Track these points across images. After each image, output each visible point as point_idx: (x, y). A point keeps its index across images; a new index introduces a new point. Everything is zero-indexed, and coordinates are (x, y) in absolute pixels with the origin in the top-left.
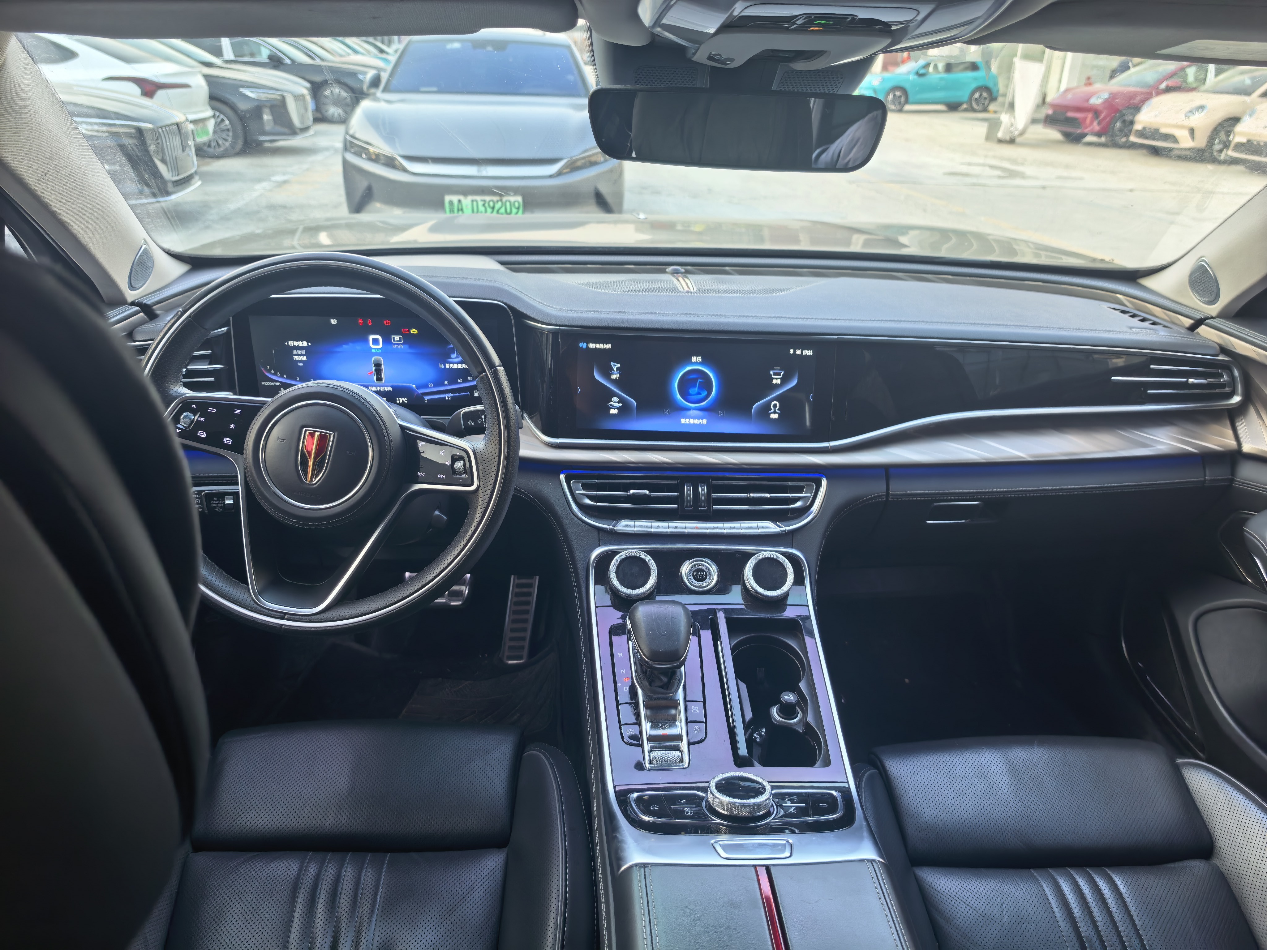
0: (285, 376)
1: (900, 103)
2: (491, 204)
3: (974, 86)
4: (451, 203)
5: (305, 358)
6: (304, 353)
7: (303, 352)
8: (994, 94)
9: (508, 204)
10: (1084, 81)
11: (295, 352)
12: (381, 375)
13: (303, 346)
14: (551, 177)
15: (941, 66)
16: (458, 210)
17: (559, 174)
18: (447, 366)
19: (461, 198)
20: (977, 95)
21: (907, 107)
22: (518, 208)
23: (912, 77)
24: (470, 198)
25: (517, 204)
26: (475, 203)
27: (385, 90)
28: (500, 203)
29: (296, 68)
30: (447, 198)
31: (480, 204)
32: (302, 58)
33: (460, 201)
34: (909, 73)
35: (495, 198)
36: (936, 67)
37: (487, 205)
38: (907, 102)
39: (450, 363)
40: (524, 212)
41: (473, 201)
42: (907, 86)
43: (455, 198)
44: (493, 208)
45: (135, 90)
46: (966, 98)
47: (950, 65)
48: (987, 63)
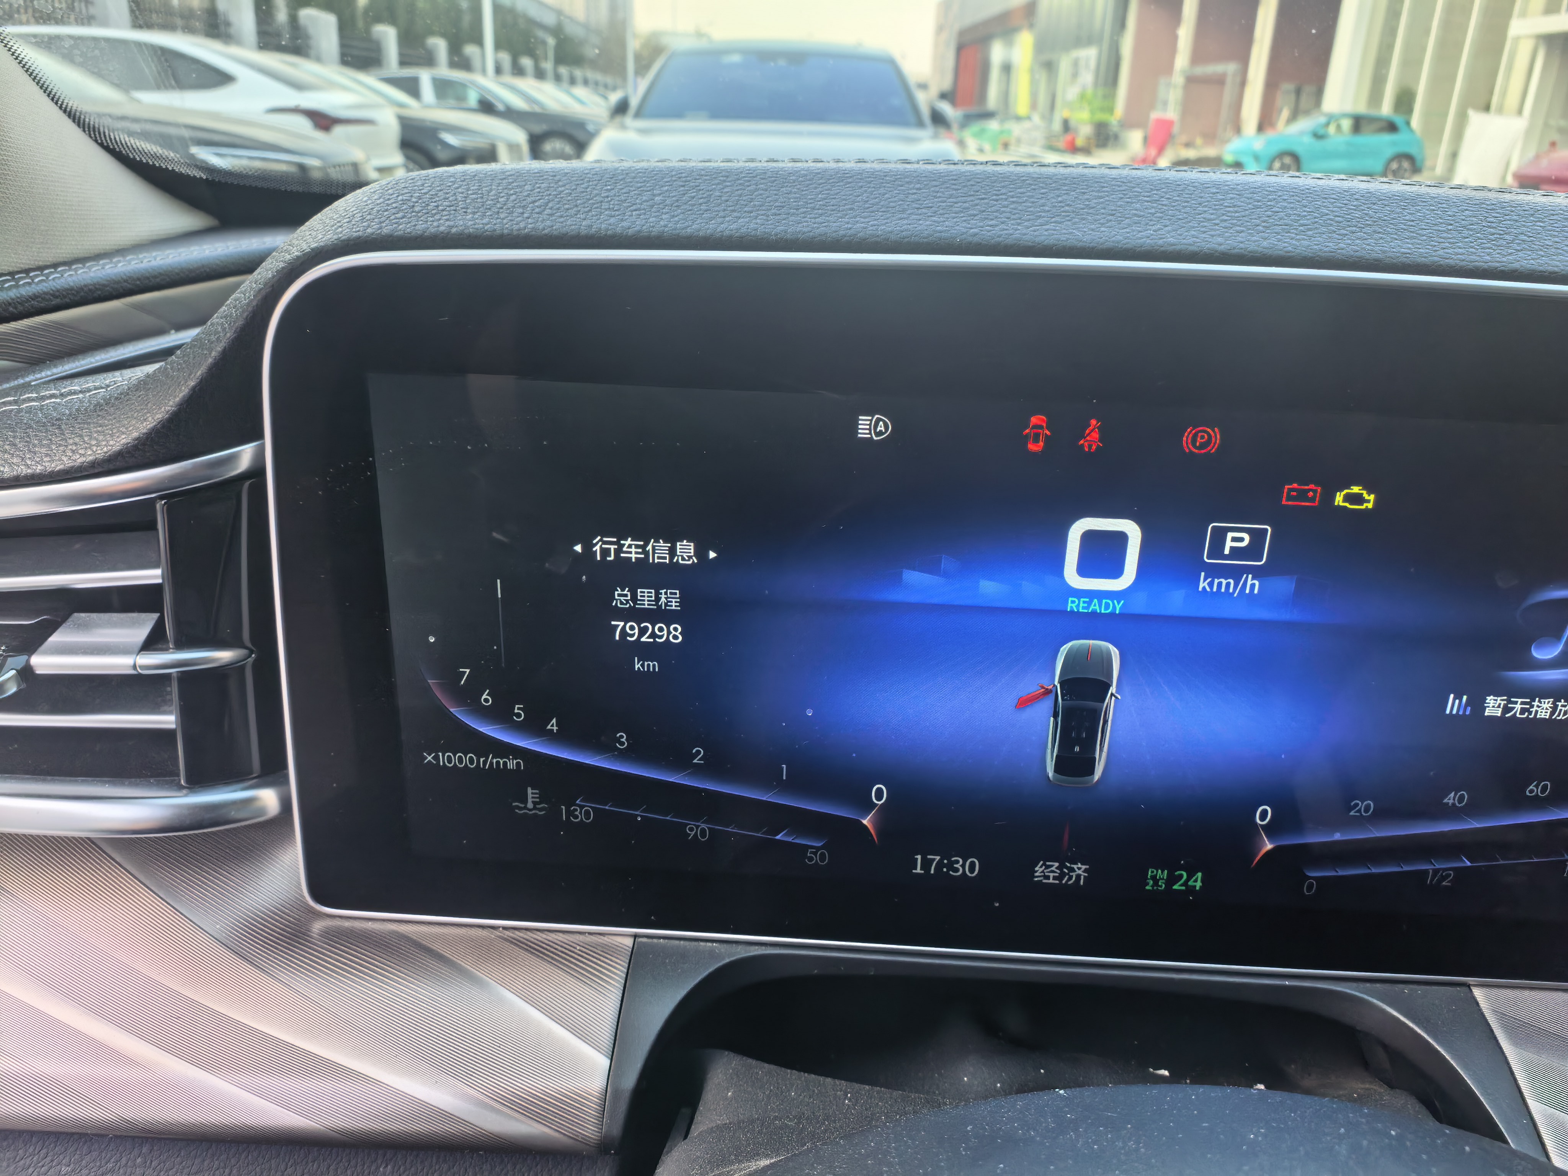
0: (553, 725)
3: (1389, 152)
5: (674, 634)
6: (674, 605)
7: (671, 599)
8: (1418, 164)
10: (1546, 146)
11: (621, 597)
12: (1089, 744)
13: (674, 567)
15: (1346, 124)
18: (1493, 706)
20: (1394, 166)
23: (1308, 140)
27: (638, 115)
29: (510, 114)
32: (519, 103)
34: (1302, 133)
36: (1339, 128)
39: (1511, 691)
42: (1299, 150)
45: (304, 124)
46: (1379, 169)
47: (1359, 123)
48: (1408, 123)
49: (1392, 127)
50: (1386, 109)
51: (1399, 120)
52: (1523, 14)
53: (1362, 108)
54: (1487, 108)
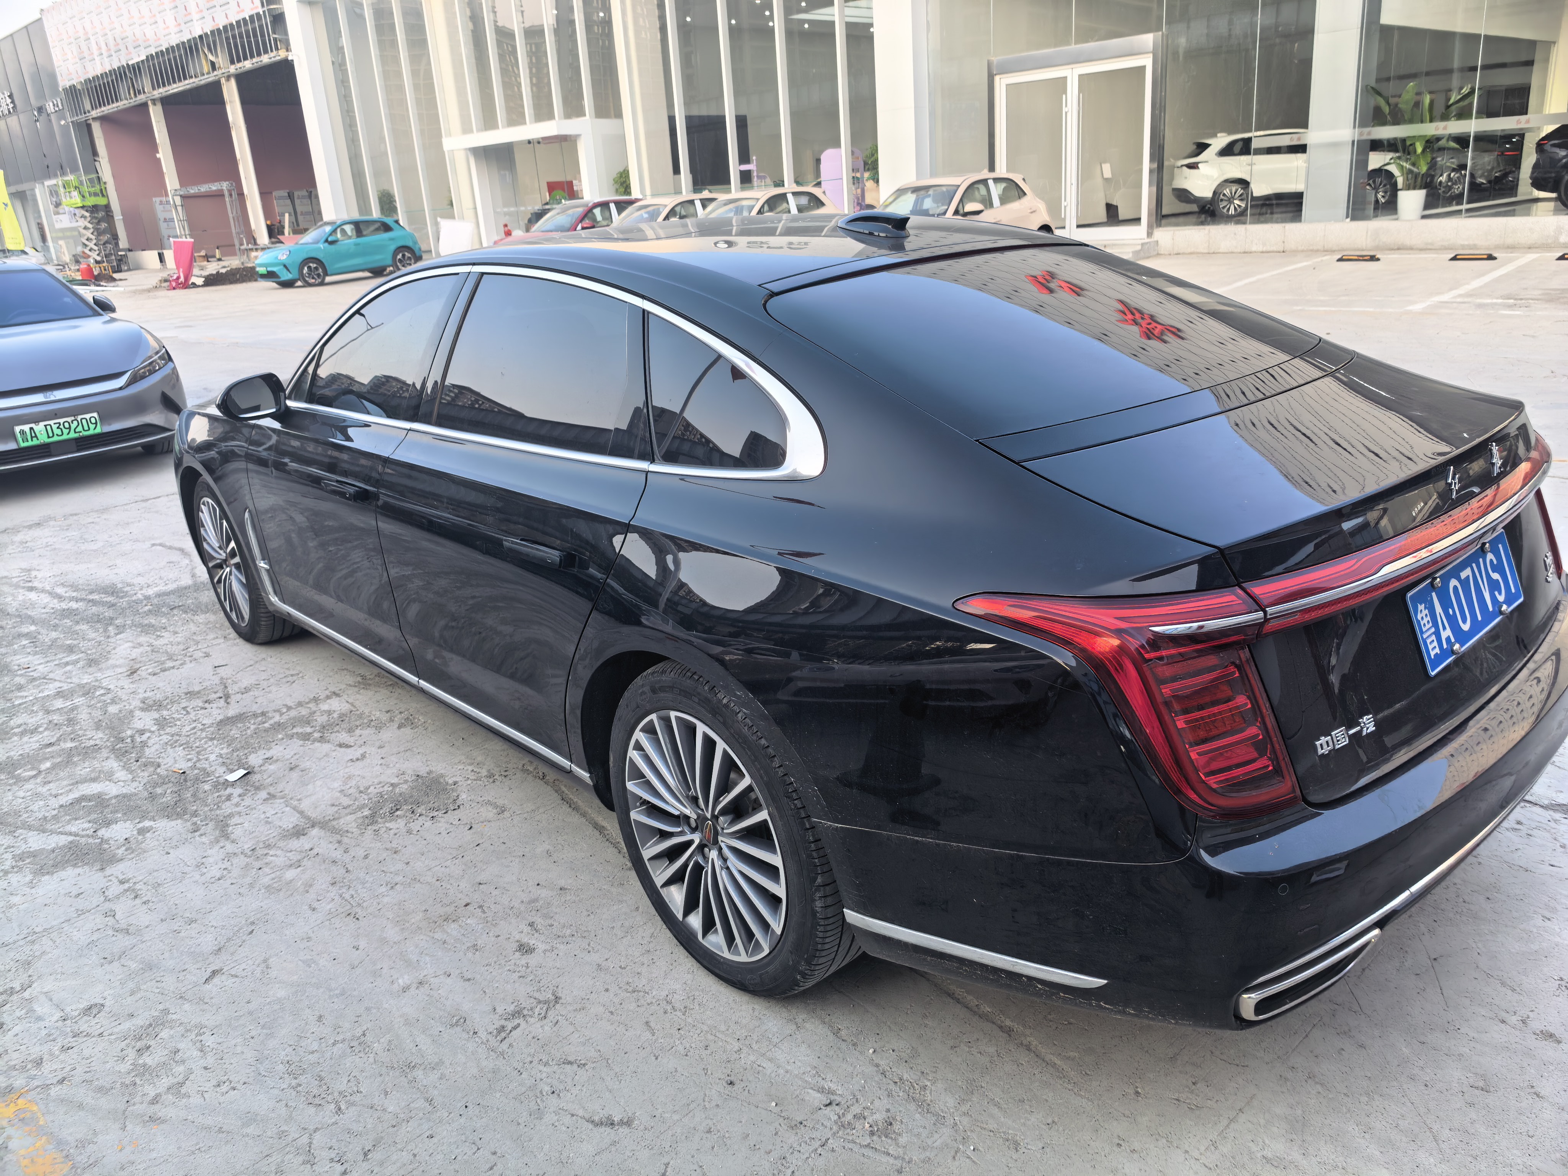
1: (319, 275)
2: (67, 425)
3: (393, 247)
4: (22, 432)
8: (417, 251)
9: (84, 421)
14: (121, 389)
15: (349, 229)
16: (32, 437)
17: (129, 384)
19: (33, 425)
20: (400, 256)
21: (328, 279)
22: (96, 423)
24: (42, 424)
25: (93, 420)
26: (49, 427)
28: (75, 423)
30: (17, 429)
31: (55, 427)
33: (31, 429)
34: (317, 242)
35: (69, 419)
36: (344, 232)
37: (62, 427)
38: (326, 274)
40: (102, 424)
41: (45, 426)
42: (320, 256)
43: (26, 428)
44: (70, 428)
46: (389, 261)
47: (359, 227)
48: (397, 222)
49: (387, 228)
50: (375, 213)
51: (389, 221)
52: (449, 135)
53: (356, 216)
54: (452, 217)
